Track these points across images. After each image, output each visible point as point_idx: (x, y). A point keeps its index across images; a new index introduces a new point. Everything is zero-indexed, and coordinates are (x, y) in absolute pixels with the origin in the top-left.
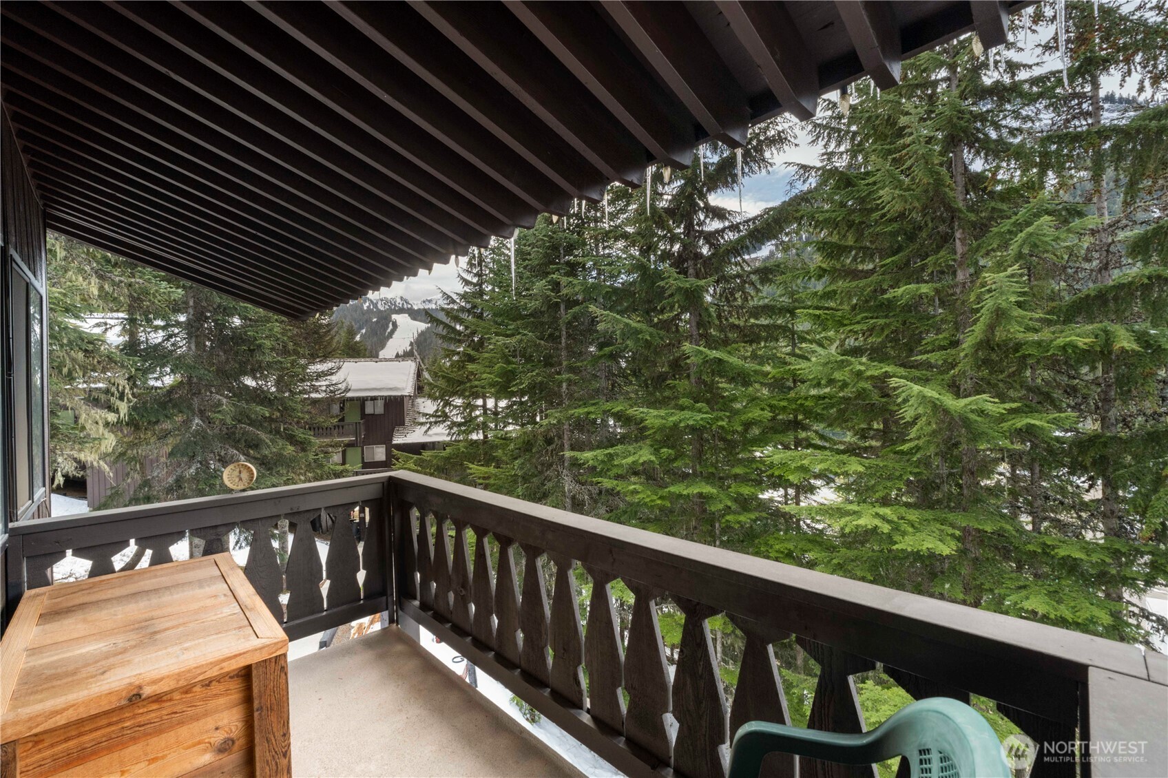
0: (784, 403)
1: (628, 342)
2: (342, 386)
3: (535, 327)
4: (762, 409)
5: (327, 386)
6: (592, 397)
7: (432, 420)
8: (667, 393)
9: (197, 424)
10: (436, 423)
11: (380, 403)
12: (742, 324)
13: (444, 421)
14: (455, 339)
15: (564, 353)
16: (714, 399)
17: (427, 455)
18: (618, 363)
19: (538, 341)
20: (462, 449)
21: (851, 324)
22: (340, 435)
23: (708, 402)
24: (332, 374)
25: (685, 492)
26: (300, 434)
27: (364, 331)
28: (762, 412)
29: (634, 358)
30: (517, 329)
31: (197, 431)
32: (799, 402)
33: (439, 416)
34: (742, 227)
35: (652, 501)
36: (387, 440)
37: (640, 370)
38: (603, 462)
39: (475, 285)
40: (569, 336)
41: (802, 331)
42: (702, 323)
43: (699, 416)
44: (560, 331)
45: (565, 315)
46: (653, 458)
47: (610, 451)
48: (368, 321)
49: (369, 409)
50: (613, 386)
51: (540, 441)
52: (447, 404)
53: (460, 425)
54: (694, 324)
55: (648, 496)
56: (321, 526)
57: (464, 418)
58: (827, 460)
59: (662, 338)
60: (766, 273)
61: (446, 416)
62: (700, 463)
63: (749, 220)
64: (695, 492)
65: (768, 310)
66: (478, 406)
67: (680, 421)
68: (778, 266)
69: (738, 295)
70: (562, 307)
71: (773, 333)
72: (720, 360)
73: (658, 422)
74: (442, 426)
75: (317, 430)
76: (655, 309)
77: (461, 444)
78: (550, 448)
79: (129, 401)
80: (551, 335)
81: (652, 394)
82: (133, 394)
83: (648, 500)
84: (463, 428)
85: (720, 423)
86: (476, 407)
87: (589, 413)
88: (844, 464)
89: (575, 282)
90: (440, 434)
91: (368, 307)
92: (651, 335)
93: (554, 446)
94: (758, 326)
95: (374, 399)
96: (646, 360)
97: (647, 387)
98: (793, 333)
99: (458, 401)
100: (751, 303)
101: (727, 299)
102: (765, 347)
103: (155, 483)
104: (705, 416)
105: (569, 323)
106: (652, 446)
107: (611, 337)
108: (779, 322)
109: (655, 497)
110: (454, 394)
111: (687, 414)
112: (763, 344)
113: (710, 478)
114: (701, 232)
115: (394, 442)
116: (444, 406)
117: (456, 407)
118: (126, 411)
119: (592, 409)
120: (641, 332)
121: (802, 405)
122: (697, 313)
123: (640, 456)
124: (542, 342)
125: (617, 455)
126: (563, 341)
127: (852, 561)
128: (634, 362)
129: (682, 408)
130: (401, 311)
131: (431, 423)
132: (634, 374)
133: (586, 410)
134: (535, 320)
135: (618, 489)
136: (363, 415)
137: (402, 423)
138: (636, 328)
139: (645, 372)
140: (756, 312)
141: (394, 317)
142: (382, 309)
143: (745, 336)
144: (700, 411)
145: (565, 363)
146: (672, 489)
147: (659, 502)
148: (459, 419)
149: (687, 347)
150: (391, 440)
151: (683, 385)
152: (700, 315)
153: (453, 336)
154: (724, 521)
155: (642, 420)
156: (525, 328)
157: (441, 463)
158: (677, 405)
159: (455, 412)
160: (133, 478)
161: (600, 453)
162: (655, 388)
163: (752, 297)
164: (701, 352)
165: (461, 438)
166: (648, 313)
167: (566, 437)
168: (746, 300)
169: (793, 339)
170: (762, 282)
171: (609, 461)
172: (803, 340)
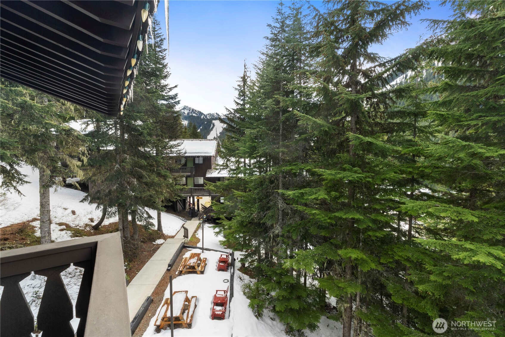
0: (411, 170)
1: (315, 132)
2: (183, 151)
3: (266, 124)
4: (395, 173)
5: (177, 151)
6: (295, 161)
7: (222, 167)
8: (335, 160)
9: (117, 167)
10: (223, 169)
11: (201, 159)
12: (383, 122)
13: (227, 168)
14: (232, 131)
15: (281, 138)
16: (364, 165)
17: (218, 183)
18: (310, 143)
19: (268, 132)
20: (233, 182)
21: (467, 121)
22: (182, 172)
23: (359, 166)
24: (179, 146)
25: (344, 217)
26: (163, 172)
27: (201, 127)
28: (395, 175)
29: (317, 141)
30: (257, 125)
31: (117, 170)
32: (421, 169)
33: (225, 166)
34: (387, 64)
35: (325, 220)
36: (204, 175)
37: (321, 147)
38: (298, 196)
39: (241, 105)
40: (284, 129)
41: (421, 127)
42: (358, 122)
43: (355, 176)
44: (279, 126)
45: (282, 118)
46: (326, 197)
47: (302, 191)
48: (203, 123)
49: (197, 162)
50: (306, 155)
51: (267, 182)
52: (228, 160)
53: (234, 170)
54: (353, 122)
55: (323, 217)
56: (177, 210)
57: (236, 167)
58: (447, 210)
59: (334, 130)
60: (400, 92)
61: (227, 166)
62: (353, 200)
63: (392, 60)
64: (350, 217)
65: (401, 114)
66: (242, 162)
67: (344, 178)
68: (408, 87)
69: (381, 106)
70: (281, 114)
71: (402, 127)
72: (370, 143)
73: (330, 177)
74: (226, 170)
75: (172, 170)
76: (330, 115)
77: (234, 179)
78: (272, 186)
79: (87, 157)
80: (274, 129)
81: (327, 160)
82: (88, 154)
83: (323, 219)
84: (235, 172)
85: (368, 179)
86: (241, 162)
87: (292, 169)
88: (460, 214)
89: (287, 99)
90: (225, 174)
91: (203, 117)
92: (329, 128)
93: (274, 185)
94: (393, 123)
95: (198, 157)
96: (324, 142)
97: (324, 156)
98: (415, 127)
99: (233, 159)
100: (389, 110)
101: (374, 108)
102: (396, 136)
103: (102, 192)
104: (359, 175)
105: (284, 122)
106: (326, 189)
107: (306, 130)
108: (406, 121)
109: (327, 218)
110: (230, 156)
111: (347, 173)
112: (394, 134)
113: (359, 209)
114: (360, 70)
115: (207, 176)
116: (227, 161)
117: (232, 162)
118: (86, 161)
119: (294, 167)
120: (323, 126)
121: (422, 171)
122: (356, 116)
123: (319, 195)
124: (270, 132)
125: (306, 193)
126: (281, 131)
127: (458, 275)
128: (317, 143)
129: (344, 170)
130: (216, 119)
131: (221, 169)
132: (317, 149)
133: (290, 168)
134: (267, 121)
135: (306, 212)
136: (194, 164)
137: (210, 168)
138: (320, 124)
139: (324, 149)
140: (393, 115)
141: (213, 121)
142: (209, 118)
143: (384, 129)
144: (356, 172)
145: (281, 143)
146: (337, 214)
147: (329, 221)
148: (233, 168)
149: (351, 135)
150: (205, 175)
151: (344, 156)
152: (358, 117)
153: (231, 129)
154: (366, 234)
155: (321, 175)
156: (262, 125)
157: (225, 188)
158: (341, 167)
159: (231, 164)
160: (95, 189)
161: (297, 192)
162: (329, 157)
163: (390, 106)
164: (359, 138)
165: (234, 176)
166: (326, 117)
167: (280, 180)
168: (386, 108)
169: (415, 131)
170: (397, 98)
171: (301, 196)
172: (422, 131)
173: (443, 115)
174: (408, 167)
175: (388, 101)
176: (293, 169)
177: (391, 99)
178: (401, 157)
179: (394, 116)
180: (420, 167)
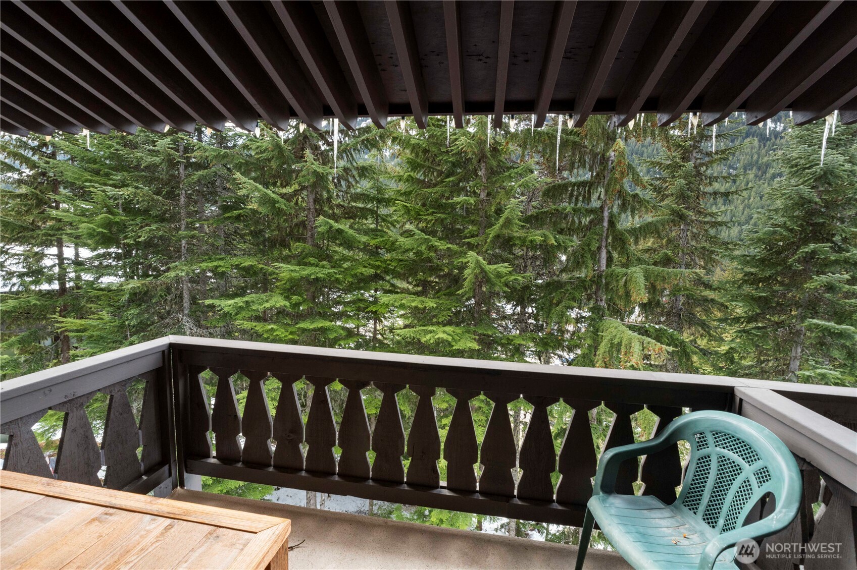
4: (365, 267)
12: (346, 205)
15: (183, 211)
23: (326, 260)
25: (310, 327)
38: (241, 308)
41: (383, 215)
43: (324, 271)
44: (182, 190)
46: (286, 304)
47: (245, 299)
55: (282, 333)
57: (27, 267)
59: (291, 209)
60: (363, 171)
64: (319, 326)
65: (364, 197)
67: (310, 275)
68: (371, 167)
71: (364, 213)
72: (341, 230)
73: (291, 275)
83: (283, 336)
85: (337, 276)
92: (285, 205)
94: (356, 208)
98: (378, 216)
100: (352, 190)
102: (358, 223)
106: (282, 294)
108: (369, 206)
109: (287, 334)
111: (315, 269)
112: (357, 221)
119: (221, 263)
120: (277, 202)
122: (314, 192)
124: (160, 198)
125: (253, 302)
126: (182, 199)
129: (310, 265)
135: (256, 328)
138: (273, 198)
140: (357, 197)
143: (347, 213)
144: (323, 267)
146: (301, 325)
147: (291, 336)
155: (271, 274)
158: (299, 262)
161: (238, 301)
163: (353, 186)
164: (329, 223)
167: (185, 287)
168: (349, 187)
169: (377, 219)
170: (360, 176)
171: (247, 307)
172: (384, 220)
173: (407, 207)
174: (376, 261)
175: (351, 180)
176: (220, 266)
177: (354, 176)
178: (365, 248)
179: (358, 199)
180: (387, 260)
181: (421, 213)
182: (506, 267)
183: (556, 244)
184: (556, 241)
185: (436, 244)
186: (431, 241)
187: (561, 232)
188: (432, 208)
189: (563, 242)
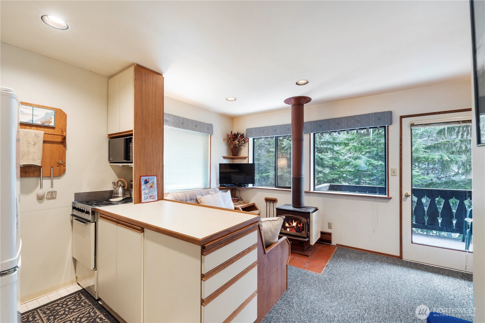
181: (362, 148)
182: (418, 172)
183: (449, 160)
184: (449, 158)
185: (374, 162)
186: (371, 161)
187: (453, 153)
188: (368, 145)
189: (455, 159)
